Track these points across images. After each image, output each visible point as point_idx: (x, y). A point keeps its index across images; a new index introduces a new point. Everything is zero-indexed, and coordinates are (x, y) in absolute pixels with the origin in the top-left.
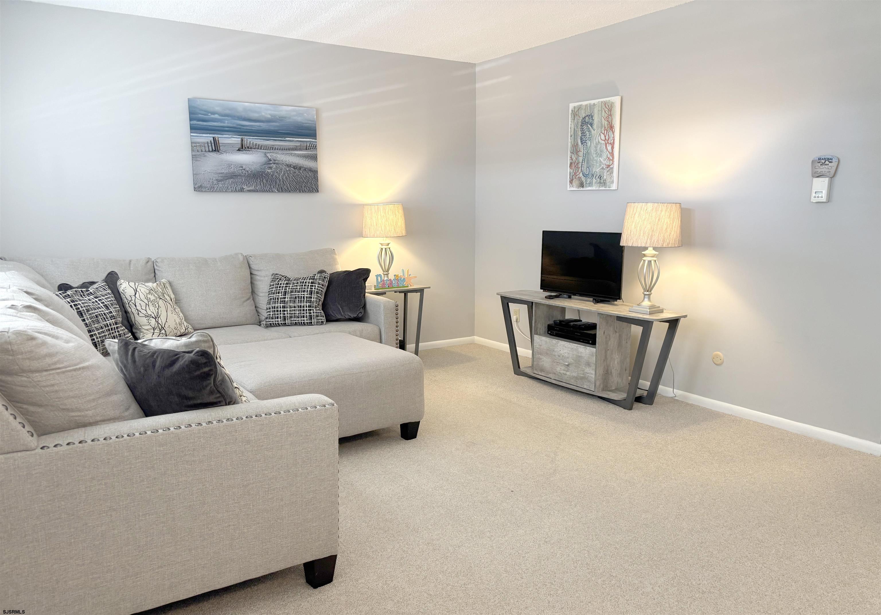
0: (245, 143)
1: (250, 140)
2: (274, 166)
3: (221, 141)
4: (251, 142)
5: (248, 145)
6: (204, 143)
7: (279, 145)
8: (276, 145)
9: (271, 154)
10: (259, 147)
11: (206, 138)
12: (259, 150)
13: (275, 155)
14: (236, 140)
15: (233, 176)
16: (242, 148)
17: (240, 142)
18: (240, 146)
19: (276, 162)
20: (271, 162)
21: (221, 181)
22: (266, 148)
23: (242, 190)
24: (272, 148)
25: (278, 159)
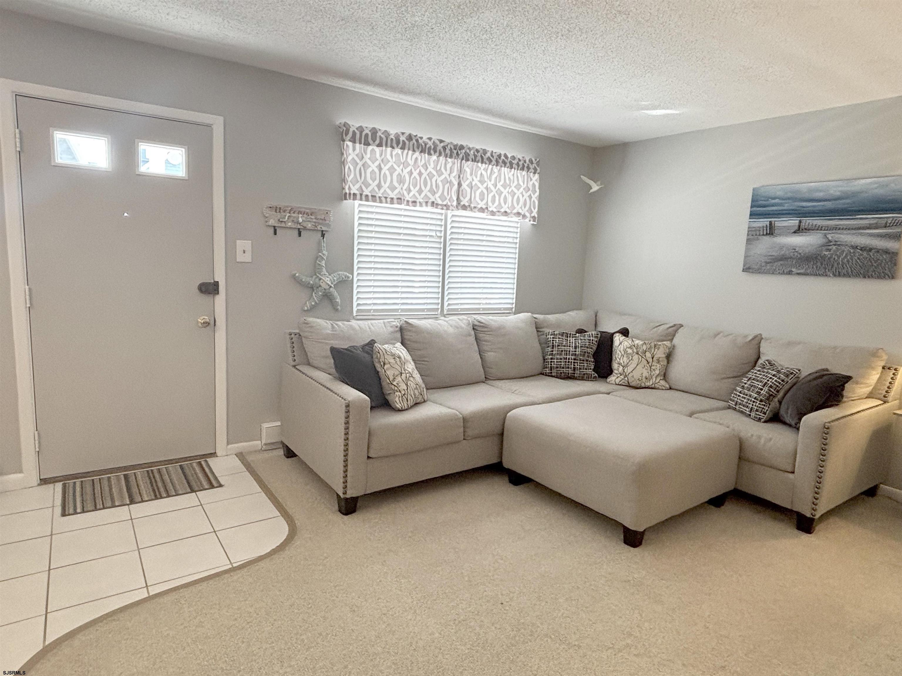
0: (803, 224)
1: (808, 221)
2: (834, 247)
3: (777, 224)
4: (811, 223)
5: (806, 227)
6: (760, 227)
7: (845, 225)
8: (841, 225)
9: (833, 235)
10: (819, 228)
11: (764, 222)
12: (818, 231)
13: (837, 236)
14: (794, 222)
15: (783, 258)
16: (799, 230)
17: (797, 224)
18: (796, 228)
19: (838, 243)
20: (832, 244)
21: (768, 263)
22: (828, 228)
23: (790, 273)
24: (836, 228)
25: (840, 240)
